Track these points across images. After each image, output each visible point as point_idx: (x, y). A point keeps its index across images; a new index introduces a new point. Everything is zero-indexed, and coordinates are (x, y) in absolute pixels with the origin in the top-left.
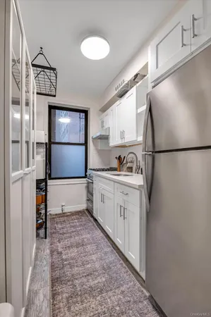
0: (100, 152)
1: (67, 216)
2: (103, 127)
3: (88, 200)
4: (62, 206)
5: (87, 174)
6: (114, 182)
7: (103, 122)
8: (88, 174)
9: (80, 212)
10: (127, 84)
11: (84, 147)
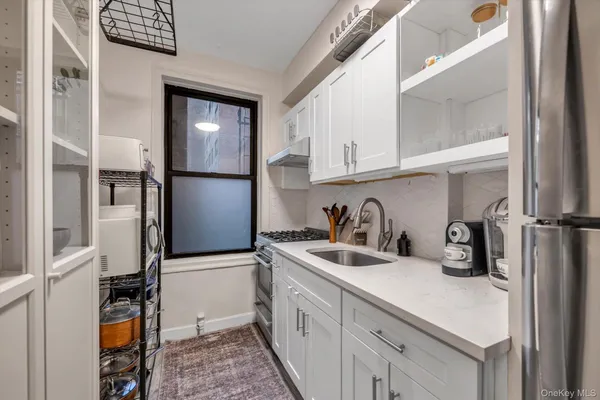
0: (285, 195)
1: (209, 346)
2: (292, 137)
3: (257, 304)
4: (199, 320)
5: (256, 243)
6: (343, 289)
7: (291, 128)
8: (258, 244)
9: (240, 331)
10: (367, 19)
11: (248, 184)
